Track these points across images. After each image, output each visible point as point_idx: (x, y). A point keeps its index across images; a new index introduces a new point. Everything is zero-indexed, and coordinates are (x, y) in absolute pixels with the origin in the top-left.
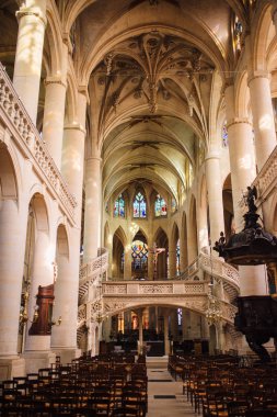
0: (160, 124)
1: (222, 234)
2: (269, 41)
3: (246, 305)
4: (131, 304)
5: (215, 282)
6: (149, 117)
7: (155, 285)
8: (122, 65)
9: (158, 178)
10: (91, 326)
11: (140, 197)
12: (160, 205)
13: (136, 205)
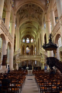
0: (32, 23)
1: (44, 44)
2: (54, 4)
3: (49, 59)
4: (25, 60)
5: (43, 55)
6: (30, 22)
7: (30, 56)
8: (24, 11)
9: (32, 35)
10: (17, 64)
11: (28, 39)
12: (32, 40)
13: (27, 40)
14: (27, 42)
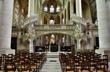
5: (77, 25)
10: (31, 41)
11: (52, 6)
12: (58, 9)
13: (51, 9)
14: (51, 12)
